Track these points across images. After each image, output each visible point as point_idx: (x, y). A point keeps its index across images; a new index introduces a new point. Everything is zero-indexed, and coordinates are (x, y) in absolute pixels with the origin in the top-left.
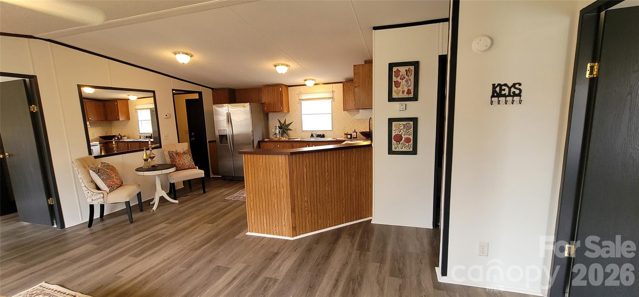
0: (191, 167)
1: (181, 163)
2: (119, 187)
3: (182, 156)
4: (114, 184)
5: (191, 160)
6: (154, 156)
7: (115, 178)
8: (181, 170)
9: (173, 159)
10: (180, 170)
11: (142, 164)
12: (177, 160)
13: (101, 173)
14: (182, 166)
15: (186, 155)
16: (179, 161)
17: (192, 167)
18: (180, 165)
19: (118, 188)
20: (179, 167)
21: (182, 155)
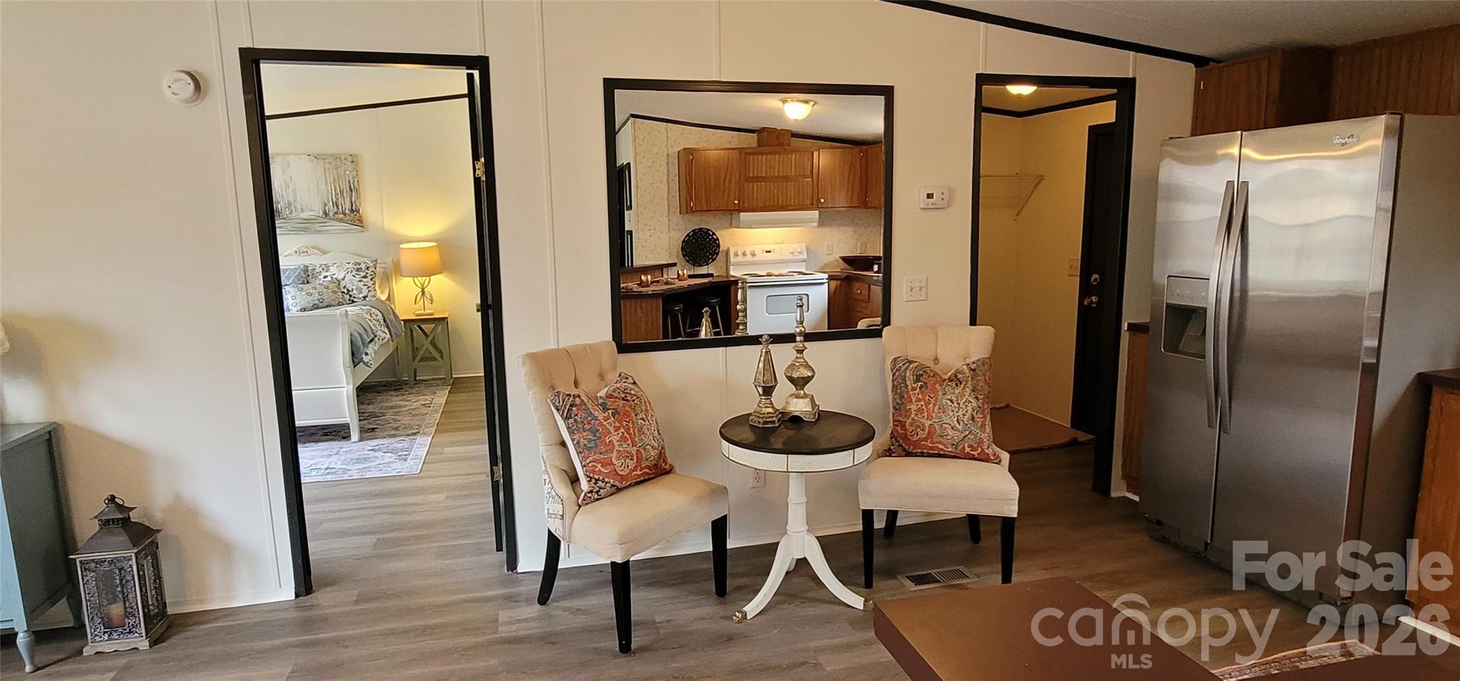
0: (967, 450)
1: (923, 425)
2: (625, 488)
3: (935, 391)
4: (608, 475)
5: (973, 418)
6: (810, 374)
7: (617, 448)
8: (922, 455)
9: (902, 397)
10: (916, 455)
11: (749, 402)
12: (913, 407)
13: (575, 421)
14: (925, 439)
15: (957, 392)
16: (920, 410)
17: (975, 453)
18: (922, 435)
19: (619, 490)
20: (915, 438)
21: (937, 386)
